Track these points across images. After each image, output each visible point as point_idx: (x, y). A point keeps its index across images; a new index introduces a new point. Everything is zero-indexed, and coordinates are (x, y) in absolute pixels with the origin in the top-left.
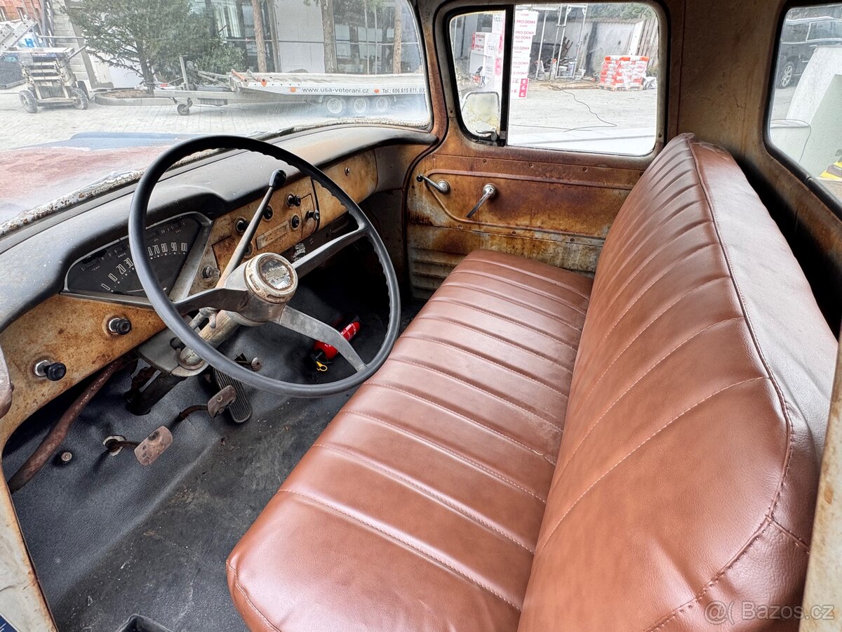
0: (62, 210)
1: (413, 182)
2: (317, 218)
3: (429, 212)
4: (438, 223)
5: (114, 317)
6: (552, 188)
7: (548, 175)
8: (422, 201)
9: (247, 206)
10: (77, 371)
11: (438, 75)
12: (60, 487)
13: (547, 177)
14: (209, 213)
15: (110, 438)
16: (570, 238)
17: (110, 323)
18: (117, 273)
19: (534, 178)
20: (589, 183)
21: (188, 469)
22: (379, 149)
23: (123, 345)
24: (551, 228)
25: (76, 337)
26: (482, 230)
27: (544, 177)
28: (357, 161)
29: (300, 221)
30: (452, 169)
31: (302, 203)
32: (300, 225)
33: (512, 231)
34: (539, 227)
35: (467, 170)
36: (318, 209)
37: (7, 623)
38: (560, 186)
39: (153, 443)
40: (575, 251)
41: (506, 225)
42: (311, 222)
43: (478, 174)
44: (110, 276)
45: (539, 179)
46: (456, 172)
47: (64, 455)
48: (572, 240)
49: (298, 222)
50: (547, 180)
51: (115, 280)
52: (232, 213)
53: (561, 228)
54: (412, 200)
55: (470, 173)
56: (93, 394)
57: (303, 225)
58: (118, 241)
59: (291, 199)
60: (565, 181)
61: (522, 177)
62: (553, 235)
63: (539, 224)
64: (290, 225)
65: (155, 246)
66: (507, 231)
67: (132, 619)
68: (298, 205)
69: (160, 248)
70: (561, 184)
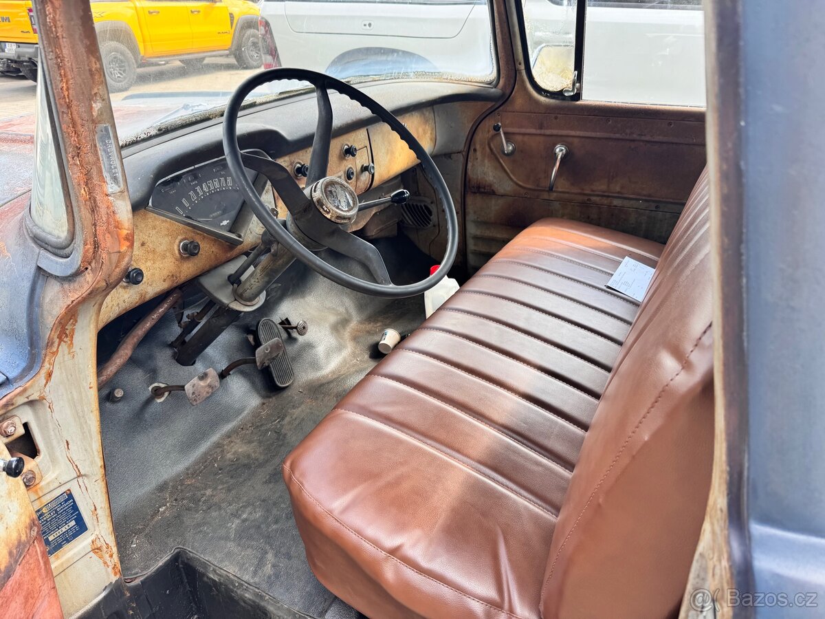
0: (144, 140)
1: (475, 145)
2: (372, 171)
3: (491, 178)
4: (501, 191)
5: (185, 239)
6: (633, 147)
7: (628, 131)
8: (484, 166)
9: (305, 150)
10: (151, 285)
11: (506, 24)
12: (111, 422)
13: (626, 134)
14: (272, 152)
15: (156, 384)
16: (654, 205)
17: (181, 244)
18: (189, 199)
19: (612, 136)
20: (675, 140)
21: (228, 427)
22: (438, 106)
23: (188, 269)
24: (633, 194)
25: (154, 251)
26: (552, 198)
27: (623, 134)
28: (415, 117)
29: (355, 174)
30: (519, 128)
31: (358, 154)
32: (354, 178)
33: (586, 198)
34: (619, 193)
35: (536, 129)
36: (373, 162)
37: (79, 512)
38: (641, 143)
39: (202, 383)
40: (661, 221)
41: (579, 191)
42: (366, 177)
43: (548, 132)
44: (183, 201)
45: (618, 136)
46: (523, 130)
47: (116, 391)
48: (657, 207)
49: (353, 173)
50: (628, 137)
51: (187, 206)
52: (291, 155)
53: (644, 193)
54: (473, 165)
55: (538, 132)
56: (153, 323)
57: (357, 179)
58: (193, 168)
59: (346, 150)
60: (647, 138)
61: (598, 134)
62: (634, 202)
63: (618, 189)
64: (345, 177)
65: (222, 179)
66: (580, 198)
67: (176, 551)
68: (354, 155)
69: (226, 180)
70: (643, 141)
